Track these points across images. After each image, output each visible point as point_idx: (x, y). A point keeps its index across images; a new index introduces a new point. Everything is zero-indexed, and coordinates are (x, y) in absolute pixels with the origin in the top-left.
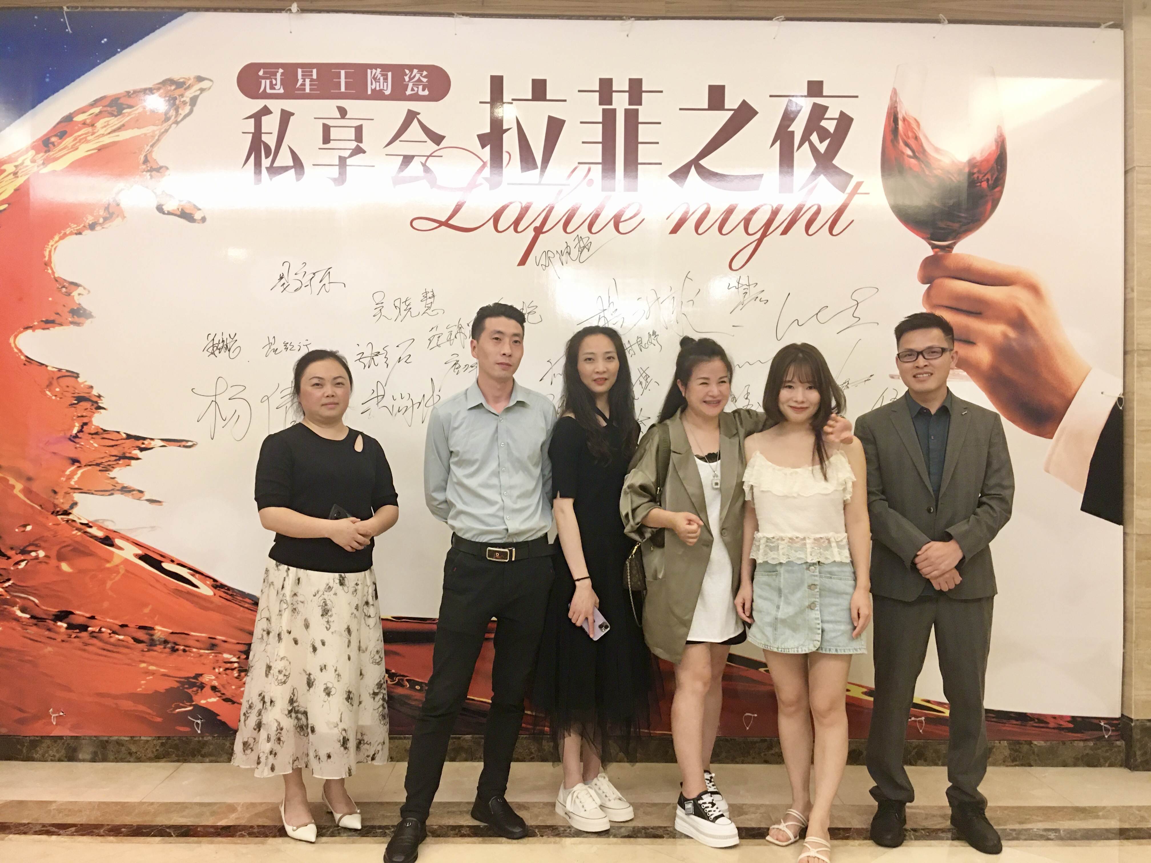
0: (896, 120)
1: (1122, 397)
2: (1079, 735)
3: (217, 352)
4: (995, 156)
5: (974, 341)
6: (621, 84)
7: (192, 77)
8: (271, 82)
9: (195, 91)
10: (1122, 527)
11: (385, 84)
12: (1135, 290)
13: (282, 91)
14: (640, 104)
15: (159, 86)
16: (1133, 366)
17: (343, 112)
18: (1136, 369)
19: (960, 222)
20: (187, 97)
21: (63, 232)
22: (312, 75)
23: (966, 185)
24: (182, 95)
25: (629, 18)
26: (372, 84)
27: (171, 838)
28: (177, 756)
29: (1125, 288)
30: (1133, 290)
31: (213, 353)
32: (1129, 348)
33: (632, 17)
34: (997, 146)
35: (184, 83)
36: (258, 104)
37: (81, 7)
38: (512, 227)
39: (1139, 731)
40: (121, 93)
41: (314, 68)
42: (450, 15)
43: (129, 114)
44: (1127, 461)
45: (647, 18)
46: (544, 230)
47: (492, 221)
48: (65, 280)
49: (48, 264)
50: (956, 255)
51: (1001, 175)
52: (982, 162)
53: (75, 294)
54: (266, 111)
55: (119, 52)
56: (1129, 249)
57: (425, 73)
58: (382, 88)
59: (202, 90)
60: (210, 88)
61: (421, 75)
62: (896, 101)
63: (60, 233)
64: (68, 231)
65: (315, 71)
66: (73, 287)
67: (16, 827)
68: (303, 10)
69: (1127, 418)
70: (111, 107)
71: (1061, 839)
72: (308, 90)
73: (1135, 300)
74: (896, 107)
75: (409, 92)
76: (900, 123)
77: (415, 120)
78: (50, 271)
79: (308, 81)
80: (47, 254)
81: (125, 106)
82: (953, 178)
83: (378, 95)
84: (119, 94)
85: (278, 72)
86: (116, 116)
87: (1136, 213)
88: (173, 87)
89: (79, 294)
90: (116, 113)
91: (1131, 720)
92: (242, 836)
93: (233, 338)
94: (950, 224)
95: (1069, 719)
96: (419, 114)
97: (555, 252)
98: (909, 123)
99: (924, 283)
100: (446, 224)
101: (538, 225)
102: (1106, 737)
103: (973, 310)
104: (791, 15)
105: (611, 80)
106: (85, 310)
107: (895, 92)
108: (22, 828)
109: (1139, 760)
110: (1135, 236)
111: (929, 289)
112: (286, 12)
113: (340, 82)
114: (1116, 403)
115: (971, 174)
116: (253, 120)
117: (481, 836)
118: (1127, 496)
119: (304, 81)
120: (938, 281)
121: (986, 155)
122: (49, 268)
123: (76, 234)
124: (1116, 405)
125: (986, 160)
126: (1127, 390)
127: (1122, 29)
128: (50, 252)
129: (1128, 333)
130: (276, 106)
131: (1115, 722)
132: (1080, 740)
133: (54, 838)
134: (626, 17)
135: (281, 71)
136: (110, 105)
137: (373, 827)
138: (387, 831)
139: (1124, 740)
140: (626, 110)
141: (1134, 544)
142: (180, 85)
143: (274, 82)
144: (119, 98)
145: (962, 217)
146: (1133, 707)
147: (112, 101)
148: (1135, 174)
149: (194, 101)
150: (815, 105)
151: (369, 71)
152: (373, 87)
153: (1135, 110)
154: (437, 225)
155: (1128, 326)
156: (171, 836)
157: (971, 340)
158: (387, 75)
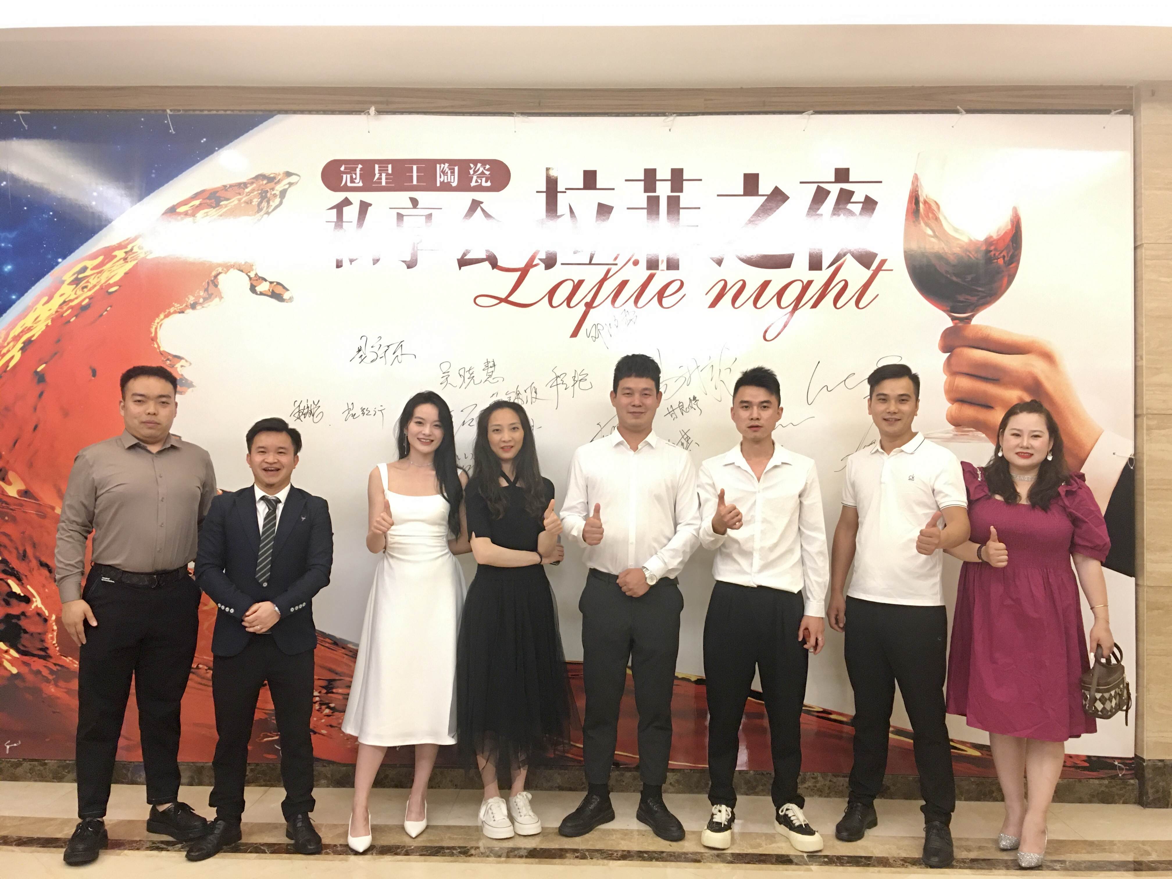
0: (917, 202)
1: (1133, 457)
2: (1095, 773)
3: (302, 417)
4: (1011, 235)
5: (992, 405)
6: (664, 173)
7: (281, 173)
8: (351, 177)
9: (284, 185)
10: (1133, 579)
11: (452, 177)
12: (1144, 359)
13: (361, 184)
14: (681, 191)
15: (253, 180)
16: (1143, 429)
17: (415, 202)
18: (1145, 431)
19: (978, 295)
20: (277, 190)
21: (167, 311)
22: (387, 170)
23: (982, 262)
24: (273, 189)
25: (672, 114)
26: (440, 177)
27: (266, 855)
28: (264, 781)
29: (1135, 356)
30: (1142, 359)
31: (299, 418)
32: (1139, 412)
33: (674, 113)
34: (1012, 226)
35: (274, 178)
36: (340, 196)
37: (183, 110)
38: (565, 303)
39: (1150, 771)
40: (219, 188)
41: (389, 164)
42: (510, 114)
43: (226, 206)
44: (1138, 517)
45: (688, 114)
46: (594, 305)
47: (547, 297)
48: (169, 354)
49: (154, 339)
50: (974, 326)
51: (1016, 253)
52: (998, 240)
53: (178, 366)
54: (347, 202)
55: (217, 151)
56: (1139, 319)
57: (488, 167)
58: (449, 180)
59: (291, 184)
60: (297, 183)
61: (484, 168)
62: (917, 185)
63: (165, 311)
64: (172, 310)
65: (390, 166)
66: (176, 359)
67: (129, 844)
68: (379, 112)
69: (1138, 477)
70: (210, 199)
71: (1066, 869)
72: (384, 184)
73: (1144, 368)
74: (917, 191)
75: (473, 184)
76: (921, 205)
77: (479, 208)
78: (156, 346)
79: (384, 175)
80: (153, 330)
81: (221, 199)
82: (971, 255)
83: (446, 187)
84: (216, 188)
85: (357, 167)
86: (214, 208)
87: (1145, 287)
88: (265, 182)
89: (182, 366)
90: (214, 205)
91: (1143, 760)
92: (327, 853)
93: (317, 404)
94: (969, 297)
95: (1086, 758)
96: (482, 203)
97: (604, 325)
98: (930, 206)
99: (944, 351)
100: (506, 300)
101: (589, 301)
102: (1120, 775)
103: (990, 377)
104: (818, 109)
105: (654, 170)
106: (186, 380)
107: (916, 178)
108: (134, 845)
109: (1151, 798)
110: (1144, 309)
111: (949, 358)
112: (365, 114)
113: (412, 176)
114: (1127, 462)
115: (988, 252)
116: (335, 211)
117: (537, 858)
118: (1138, 550)
119: (381, 175)
120: (958, 350)
121: (1002, 234)
122: (155, 343)
123: (180, 313)
124: (1127, 464)
125: (1002, 238)
126: (1137, 451)
127: (1132, 114)
128: (156, 329)
129: (1138, 398)
130: (356, 197)
131: (1128, 762)
132: (1096, 779)
133: (164, 853)
134: (669, 113)
135: (360, 166)
136: (209, 198)
137: (442, 848)
138: (454, 851)
139: (1138, 779)
140: (669, 197)
141: (1146, 595)
142: (271, 179)
143: (354, 176)
144: (217, 192)
145: (980, 291)
146: (1145, 747)
147: (211, 194)
148: (1143, 251)
149: (283, 193)
150: (842, 190)
151: (438, 166)
152: (442, 180)
153: (1143, 191)
154: (498, 301)
155: (1138, 391)
156: (266, 853)
157: (989, 405)
158: (454, 169)
